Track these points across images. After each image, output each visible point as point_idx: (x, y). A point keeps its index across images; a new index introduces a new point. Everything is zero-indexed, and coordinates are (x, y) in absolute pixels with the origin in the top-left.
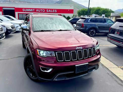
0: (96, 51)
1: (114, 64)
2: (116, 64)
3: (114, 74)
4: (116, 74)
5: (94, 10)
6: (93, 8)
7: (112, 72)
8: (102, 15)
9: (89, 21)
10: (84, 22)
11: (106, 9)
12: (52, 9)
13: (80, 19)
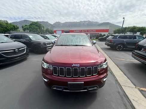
0: (99, 70)
1: (132, 82)
2: (134, 83)
3: (126, 94)
4: (129, 96)
5: (129, 29)
6: (128, 27)
7: (124, 92)
8: (137, 33)
9: (117, 38)
10: (113, 38)
11: (142, 28)
12: (92, 30)
13: (110, 36)
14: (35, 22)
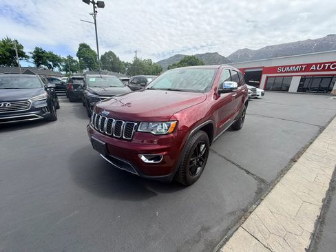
14: (189, 57)
